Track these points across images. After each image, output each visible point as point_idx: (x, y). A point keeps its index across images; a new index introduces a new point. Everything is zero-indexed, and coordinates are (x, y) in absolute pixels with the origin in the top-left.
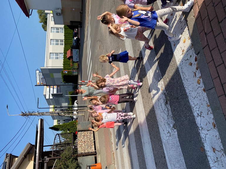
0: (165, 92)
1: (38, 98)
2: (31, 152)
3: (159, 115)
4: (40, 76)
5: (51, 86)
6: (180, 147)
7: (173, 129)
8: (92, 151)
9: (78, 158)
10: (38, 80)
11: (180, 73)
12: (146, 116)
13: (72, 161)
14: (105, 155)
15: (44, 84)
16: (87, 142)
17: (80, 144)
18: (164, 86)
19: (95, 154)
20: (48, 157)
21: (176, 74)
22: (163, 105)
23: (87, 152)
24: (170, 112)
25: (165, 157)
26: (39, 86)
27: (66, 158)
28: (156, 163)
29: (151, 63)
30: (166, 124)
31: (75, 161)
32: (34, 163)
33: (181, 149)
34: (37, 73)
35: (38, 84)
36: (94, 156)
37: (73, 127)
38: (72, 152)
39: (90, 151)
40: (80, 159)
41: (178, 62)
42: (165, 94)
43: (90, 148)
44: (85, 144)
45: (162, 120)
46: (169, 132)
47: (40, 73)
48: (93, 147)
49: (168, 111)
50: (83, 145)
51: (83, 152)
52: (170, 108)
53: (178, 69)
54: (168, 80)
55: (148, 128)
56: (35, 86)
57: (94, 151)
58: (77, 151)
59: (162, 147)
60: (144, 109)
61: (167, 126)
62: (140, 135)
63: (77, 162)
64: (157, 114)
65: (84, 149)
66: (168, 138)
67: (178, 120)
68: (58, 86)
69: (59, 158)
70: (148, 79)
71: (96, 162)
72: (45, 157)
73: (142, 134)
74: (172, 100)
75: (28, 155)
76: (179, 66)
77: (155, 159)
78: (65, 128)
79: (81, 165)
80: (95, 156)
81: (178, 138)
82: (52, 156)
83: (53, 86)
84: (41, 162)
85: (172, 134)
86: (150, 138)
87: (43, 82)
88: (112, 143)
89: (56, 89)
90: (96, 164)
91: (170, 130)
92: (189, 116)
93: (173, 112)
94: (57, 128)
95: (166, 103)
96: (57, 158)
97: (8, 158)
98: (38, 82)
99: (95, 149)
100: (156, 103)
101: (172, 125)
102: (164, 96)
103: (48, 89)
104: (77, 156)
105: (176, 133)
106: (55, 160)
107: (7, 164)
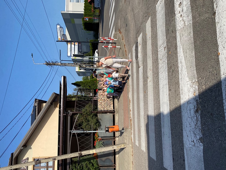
0: (198, 99)
1: (60, 50)
2: (56, 100)
3: (185, 118)
4: (61, 32)
5: (72, 43)
6: (203, 163)
7: (199, 141)
8: (111, 109)
9: (98, 114)
10: (59, 36)
11: (223, 89)
12: (170, 111)
13: (92, 117)
14: (123, 117)
15: (65, 40)
16: (106, 101)
17: (100, 102)
18: (198, 92)
19: (113, 112)
20: (71, 111)
21: (216, 87)
22: (192, 112)
23: (106, 109)
24: (199, 123)
25: (184, 160)
26: (60, 41)
27: (87, 114)
28: (173, 159)
29: (186, 56)
30: (192, 133)
31: (95, 118)
32: (59, 115)
33: (204, 166)
34: (58, 28)
35: (59, 40)
36: (112, 114)
37: (94, 84)
38: (93, 108)
39: (109, 109)
40: (99, 116)
41: (222, 74)
42: (197, 100)
43: (109, 106)
44: (105, 102)
45: (188, 126)
46: (193, 141)
47: (61, 29)
48: (112, 105)
49: (197, 120)
50: (103, 103)
51: (103, 109)
52: (200, 119)
53: (221, 83)
54: (204, 87)
55: (171, 123)
56: (57, 41)
57: (112, 109)
58: (97, 108)
59: (182, 150)
60: (169, 102)
61: (192, 135)
62: (161, 124)
63: (96, 118)
64: (183, 117)
65: (103, 107)
66: (191, 146)
67: (206, 136)
68: (79, 43)
69: (81, 113)
70: (180, 73)
71: (114, 124)
72: (69, 111)
73: (163, 124)
74: (204, 112)
75: (54, 103)
76: (223, 80)
77: (173, 155)
78: (86, 85)
79: (100, 121)
80: (114, 114)
81: (203, 153)
82: (75, 111)
83: (75, 42)
84: (65, 115)
85: (197, 145)
86: (171, 134)
87: (65, 38)
88: (130, 110)
89: (77, 46)
90: (114, 126)
91: (195, 140)
92: (221, 141)
93: (203, 125)
94: (79, 85)
95: (197, 111)
96: (79, 113)
97: (37, 102)
98: (59, 37)
99: (114, 108)
100: (184, 104)
101: (198, 137)
102: (195, 103)
103: (69, 45)
104: (97, 113)
105: (202, 147)
106: (77, 114)
107: (37, 107)
